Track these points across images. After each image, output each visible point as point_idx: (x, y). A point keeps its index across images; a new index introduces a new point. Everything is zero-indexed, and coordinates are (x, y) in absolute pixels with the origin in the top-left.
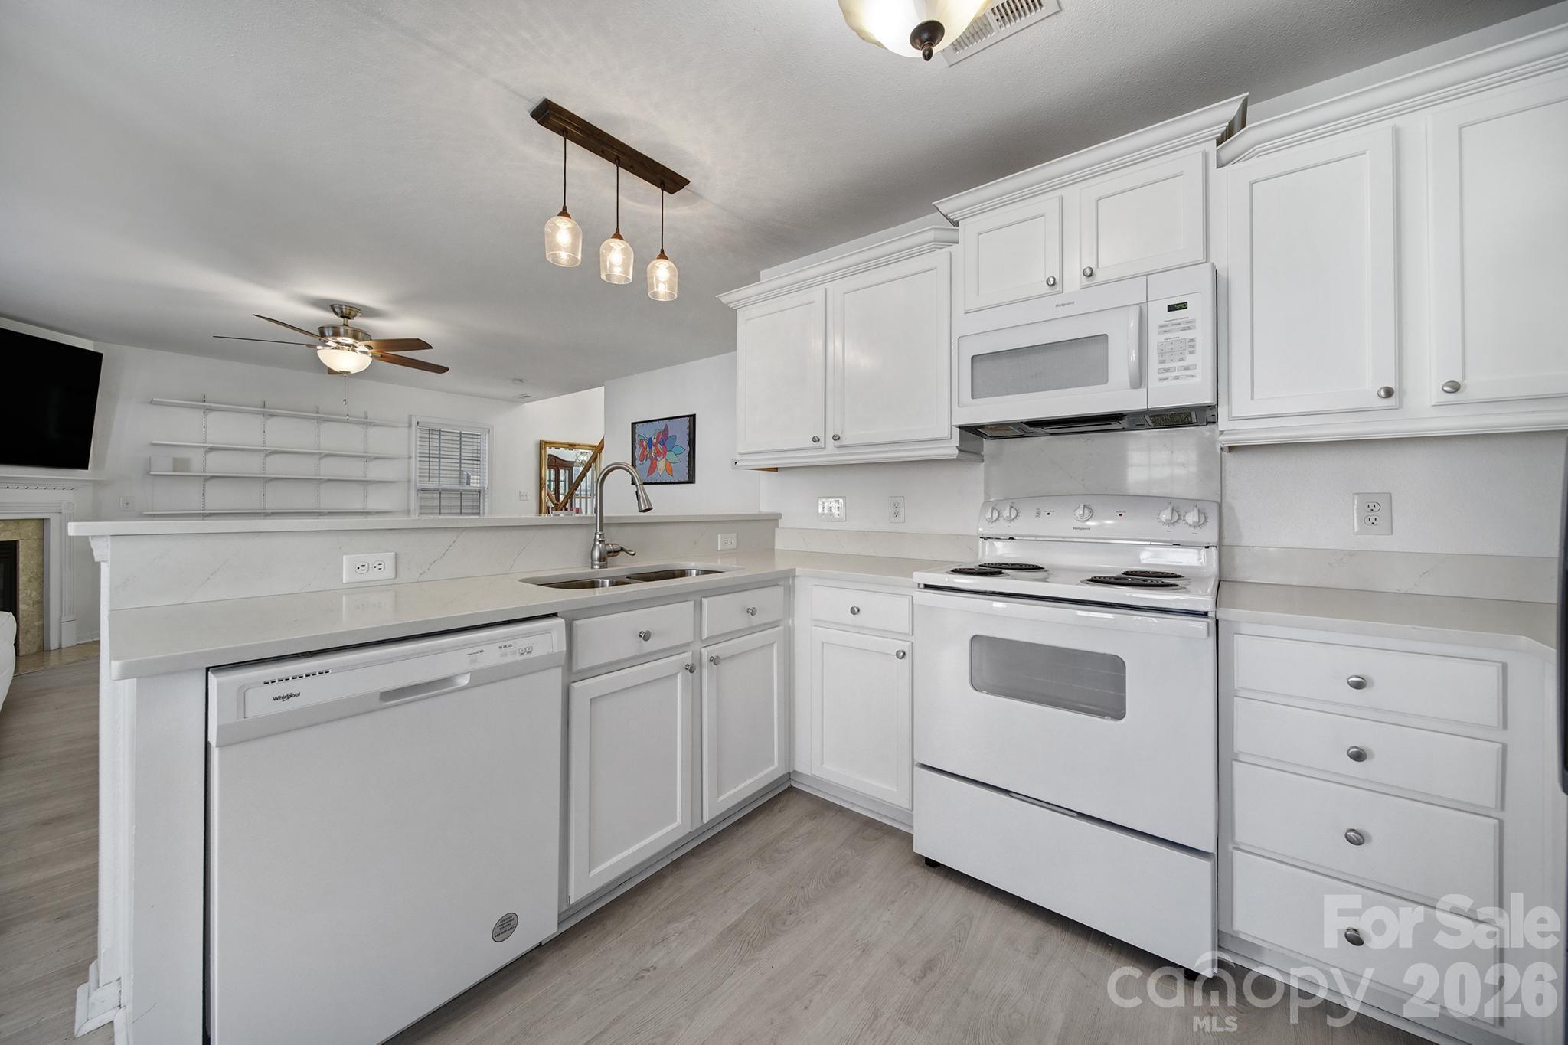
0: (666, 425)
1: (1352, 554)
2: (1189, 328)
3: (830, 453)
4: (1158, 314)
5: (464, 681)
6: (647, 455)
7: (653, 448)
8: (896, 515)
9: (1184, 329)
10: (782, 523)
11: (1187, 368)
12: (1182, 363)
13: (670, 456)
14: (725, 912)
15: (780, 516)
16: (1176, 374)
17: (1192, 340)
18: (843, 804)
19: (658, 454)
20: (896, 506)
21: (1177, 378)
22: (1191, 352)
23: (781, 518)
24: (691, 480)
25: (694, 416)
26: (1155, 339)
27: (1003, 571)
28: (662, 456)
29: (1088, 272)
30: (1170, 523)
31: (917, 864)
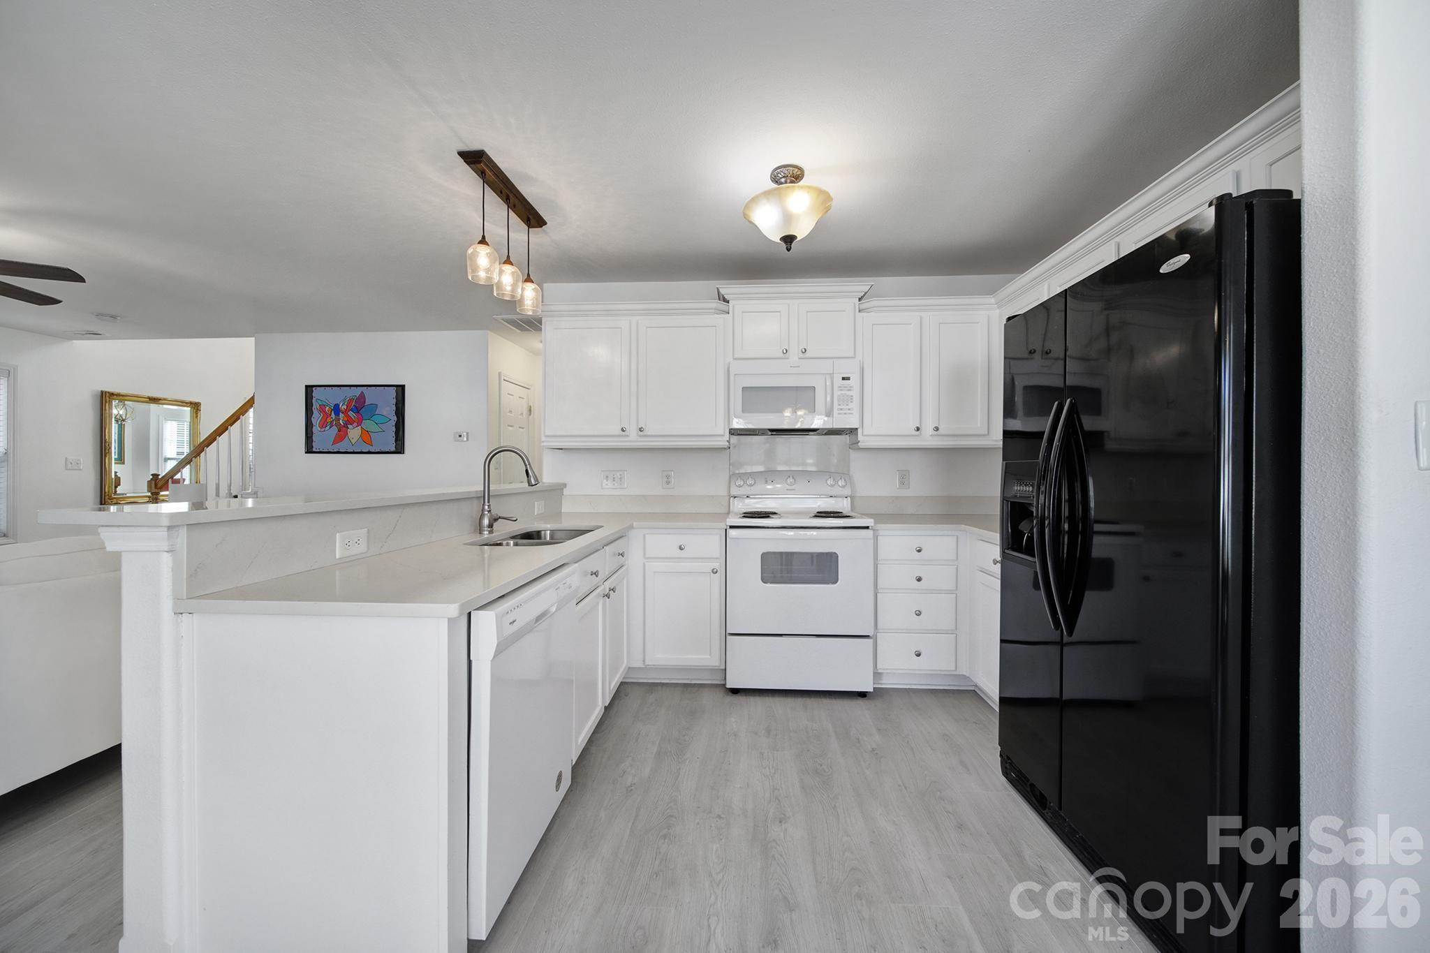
0: (362, 392)
1: (897, 498)
2: (850, 390)
3: (633, 439)
4: (838, 381)
5: (553, 609)
6: (332, 422)
7: (341, 415)
8: (668, 483)
9: (849, 390)
10: (566, 492)
11: (849, 409)
12: (847, 407)
13: (368, 424)
14: (646, 749)
15: (565, 485)
16: (845, 412)
17: (852, 396)
18: (663, 681)
19: (349, 421)
20: (668, 477)
21: (845, 414)
22: (851, 402)
23: (566, 487)
24: (400, 449)
25: (403, 387)
26: (837, 393)
27: (771, 516)
28: (356, 424)
29: (804, 351)
30: (832, 486)
31: (728, 695)
